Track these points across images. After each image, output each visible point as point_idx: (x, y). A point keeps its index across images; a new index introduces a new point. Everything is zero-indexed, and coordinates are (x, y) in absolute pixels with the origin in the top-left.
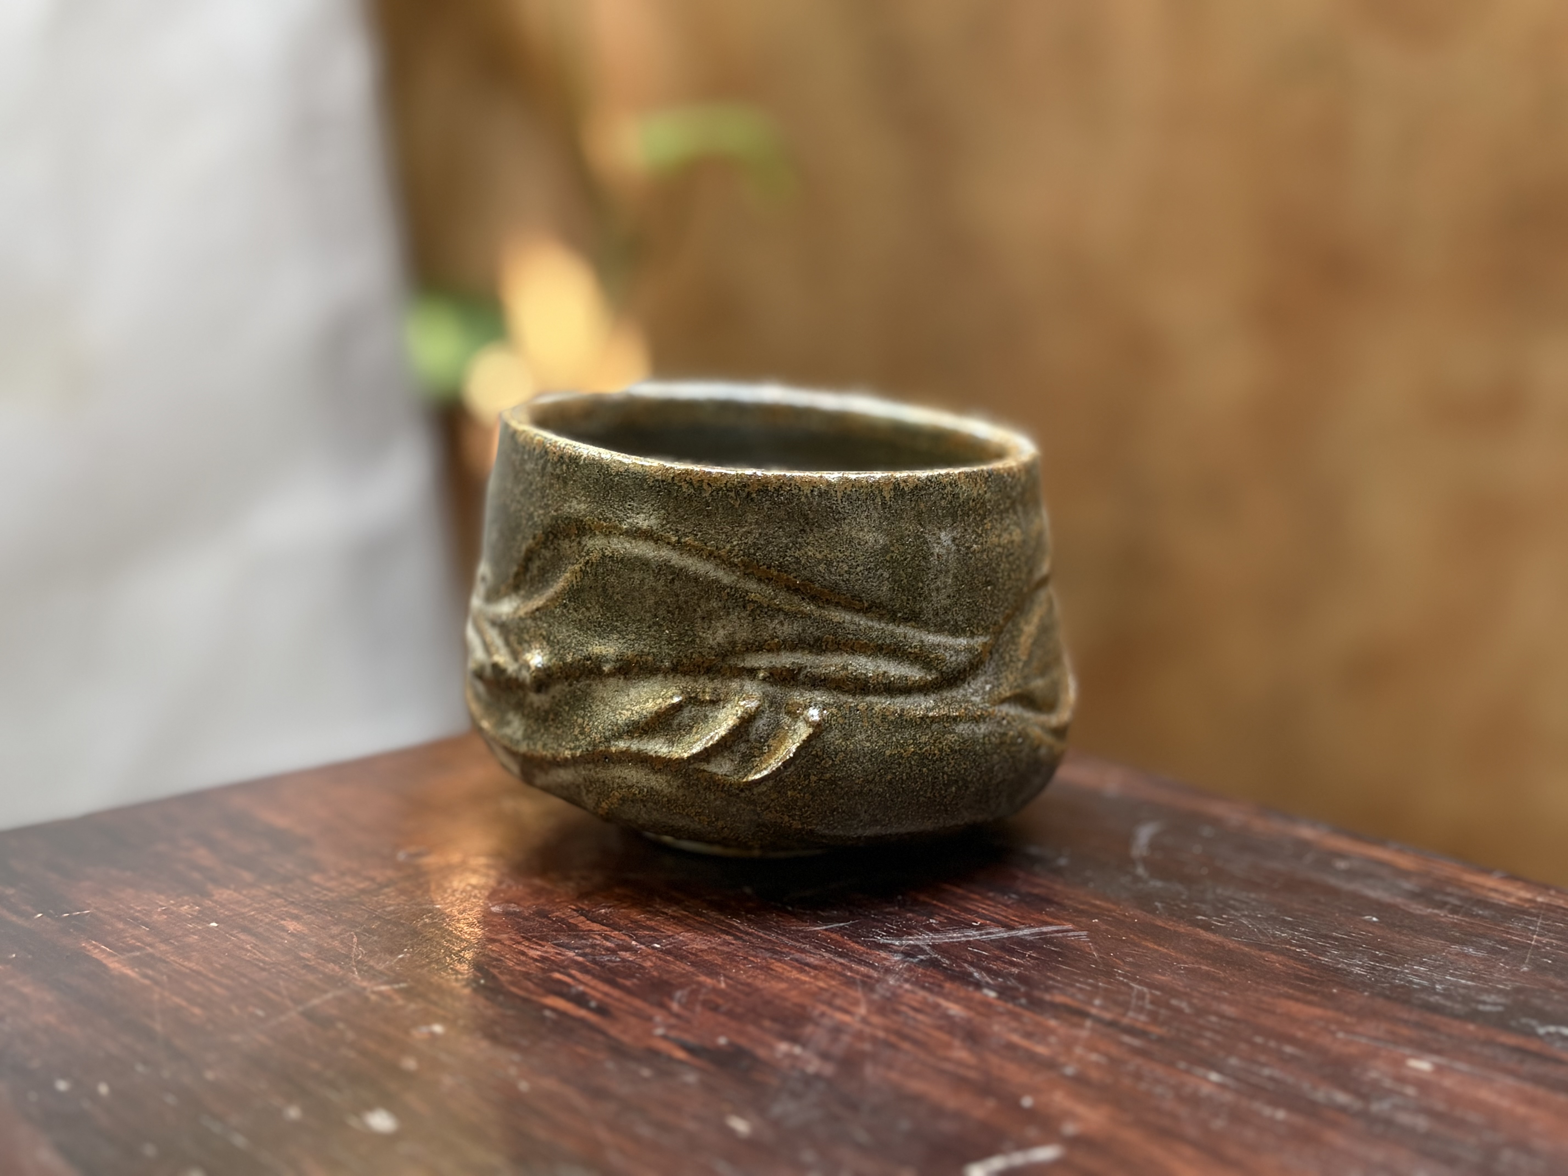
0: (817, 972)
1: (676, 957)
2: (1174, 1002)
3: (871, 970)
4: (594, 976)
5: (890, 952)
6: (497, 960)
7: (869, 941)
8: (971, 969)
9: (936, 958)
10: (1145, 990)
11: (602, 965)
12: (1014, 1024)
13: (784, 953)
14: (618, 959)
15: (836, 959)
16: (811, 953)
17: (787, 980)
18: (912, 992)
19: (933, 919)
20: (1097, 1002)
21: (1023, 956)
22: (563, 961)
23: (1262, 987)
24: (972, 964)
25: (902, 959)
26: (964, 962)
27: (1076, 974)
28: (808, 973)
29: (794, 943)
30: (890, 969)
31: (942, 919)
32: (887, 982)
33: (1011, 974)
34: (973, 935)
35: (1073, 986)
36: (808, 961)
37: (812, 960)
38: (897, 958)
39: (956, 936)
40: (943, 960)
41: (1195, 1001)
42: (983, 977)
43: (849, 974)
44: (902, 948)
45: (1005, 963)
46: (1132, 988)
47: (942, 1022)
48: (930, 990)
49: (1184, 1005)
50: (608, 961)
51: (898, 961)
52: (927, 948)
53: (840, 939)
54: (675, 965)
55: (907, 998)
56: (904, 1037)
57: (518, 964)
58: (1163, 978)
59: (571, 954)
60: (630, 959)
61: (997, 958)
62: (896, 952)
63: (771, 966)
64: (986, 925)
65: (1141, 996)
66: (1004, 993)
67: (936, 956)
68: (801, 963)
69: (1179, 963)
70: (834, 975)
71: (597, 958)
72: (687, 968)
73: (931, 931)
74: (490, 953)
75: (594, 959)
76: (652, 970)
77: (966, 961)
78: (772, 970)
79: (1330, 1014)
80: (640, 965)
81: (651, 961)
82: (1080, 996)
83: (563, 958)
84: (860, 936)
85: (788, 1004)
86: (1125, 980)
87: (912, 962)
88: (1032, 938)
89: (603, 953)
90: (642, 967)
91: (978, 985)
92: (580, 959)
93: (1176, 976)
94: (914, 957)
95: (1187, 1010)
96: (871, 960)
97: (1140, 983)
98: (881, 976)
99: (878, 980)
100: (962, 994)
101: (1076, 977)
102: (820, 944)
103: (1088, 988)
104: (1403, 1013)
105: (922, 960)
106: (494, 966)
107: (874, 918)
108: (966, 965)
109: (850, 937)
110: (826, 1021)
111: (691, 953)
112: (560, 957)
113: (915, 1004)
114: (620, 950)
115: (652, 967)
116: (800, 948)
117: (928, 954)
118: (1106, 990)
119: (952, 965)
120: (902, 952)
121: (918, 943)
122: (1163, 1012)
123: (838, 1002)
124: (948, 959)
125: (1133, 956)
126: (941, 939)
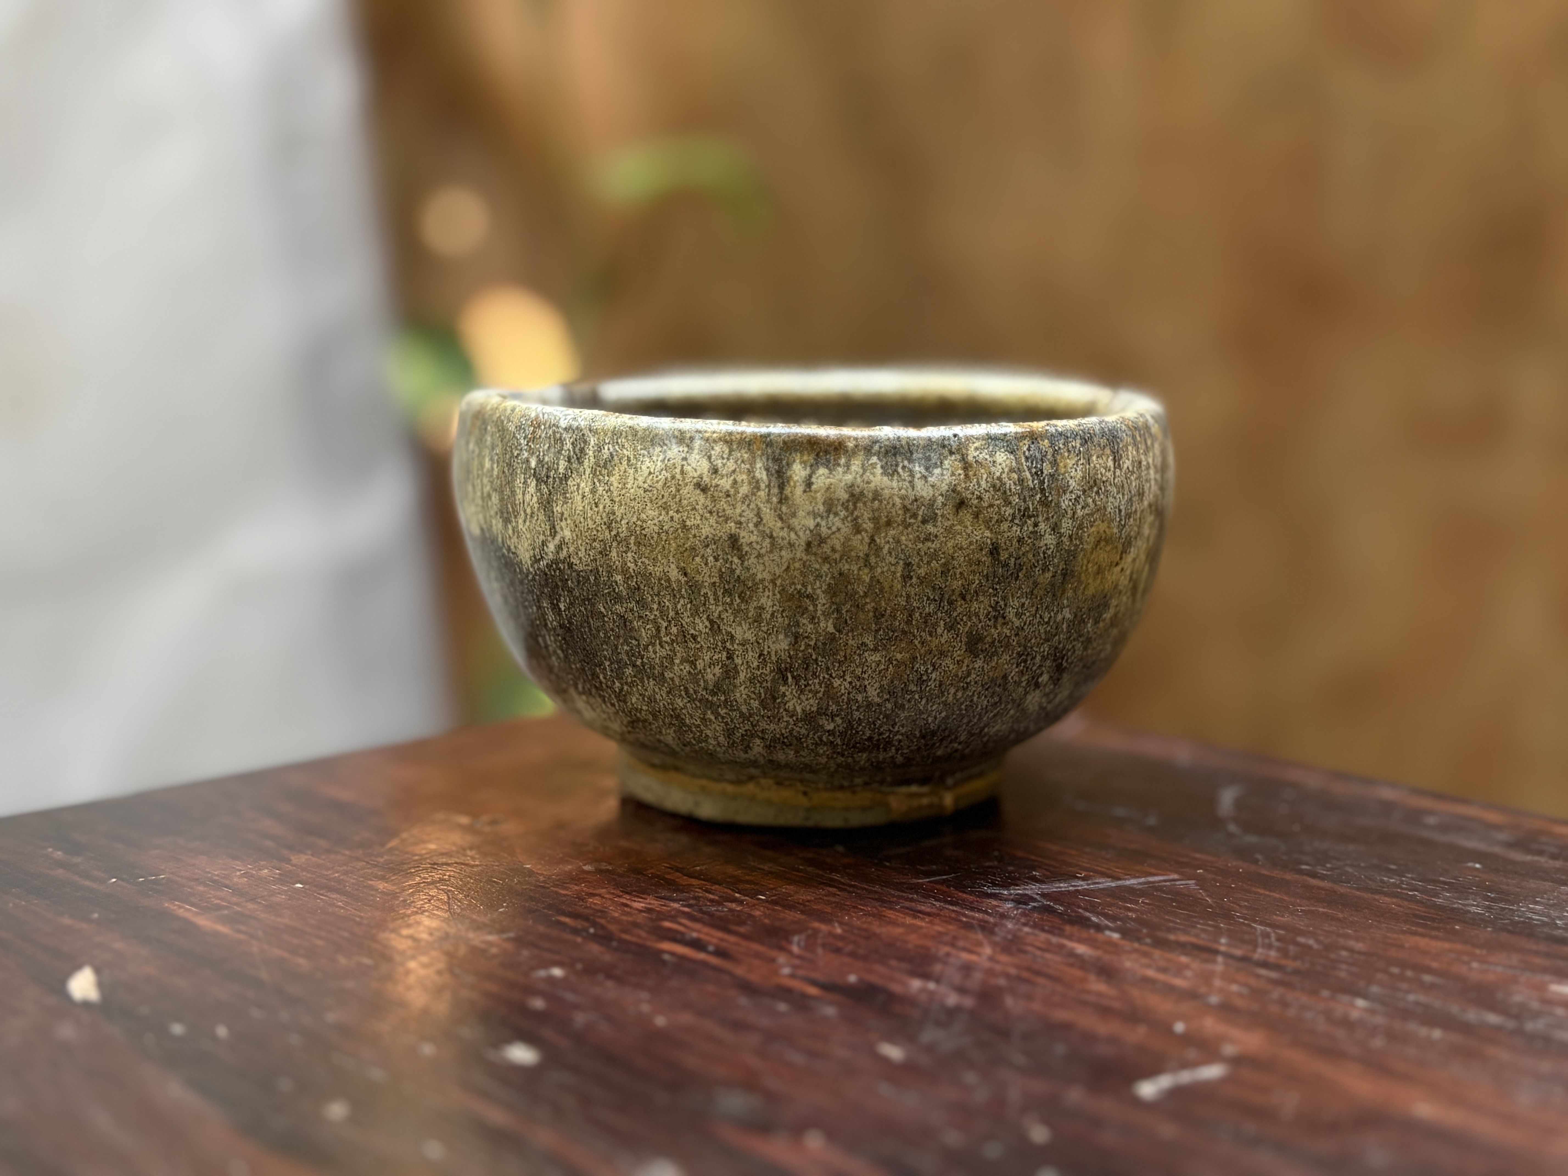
0: (931, 918)
1: (783, 906)
2: (1301, 940)
3: (986, 916)
4: (704, 923)
5: (1001, 900)
6: (601, 911)
7: (977, 891)
8: (1087, 914)
9: (1049, 905)
10: (1268, 929)
11: (711, 915)
12: (1144, 961)
13: (893, 902)
14: (726, 910)
15: (947, 906)
16: (918, 901)
17: (903, 925)
18: (1033, 934)
19: (1035, 871)
20: (1223, 941)
21: (1137, 903)
22: (670, 911)
23: (1384, 925)
24: (1086, 910)
25: (1014, 907)
26: (1078, 908)
27: (1195, 917)
28: (922, 919)
29: (901, 894)
30: (1004, 915)
31: (1044, 871)
32: (1006, 926)
33: (1131, 919)
34: (1082, 885)
35: (1194, 927)
36: (919, 908)
37: (923, 908)
38: (1009, 905)
39: (1063, 886)
40: (1057, 907)
41: (1321, 938)
42: (1101, 921)
43: (964, 919)
44: (1012, 897)
45: (1120, 909)
46: (1255, 928)
47: (1071, 960)
48: (1049, 932)
49: (1311, 942)
50: (715, 910)
51: (1011, 908)
52: (1037, 897)
53: (947, 890)
54: (784, 913)
55: (1029, 939)
56: (1038, 973)
57: (624, 915)
58: (1283, 919)
59: (676, 905)
60: (738, 909)
61: (1110, 905)
62: (1006, 900)
63: (883, 914)
64: (1091, 876)
65: (1266, 935)
66: (1125, 933)
67: (1048, 903)
68: (912, 910)
69: (1295, 906)
70: (949, 920)
71: (704, 908)
72: (798, 916)
73: (1037, 882)
74: (593, 906)
75: (701, 909)
76: (762, 918)
77: (1079, 907)
78: (884, 916)
79: (1459, 947)
80: (748, 914)
81: (760, 911)
82: (1203, 936)
83: (669, 909)
84: (966, 887)
85: (910, 946)
86: (1246, 922)
87: (1026, 909)
88: (1140, 887)
89: (708, 904)
90: (750, 916)
91: (1099, 928)
92: (686, 909)
93: (1294, 917)
94: (1026, 904)
95: (1316, 946)
96: (983, 907)
97: (1261, 924)
98: (998, 921)
99: (995, 925)
100: (1084, 935)
101: (1195, 920)
102: (928, 894)
103: (1210, 929)
104: (1531, 945)
105: (1035, 907)
106: (600, 917)
107: (974, 872)
108: (1080, 910)
109: (956, 889)
110: (952, 960)
111: (798, 903)
112: (665, 908)
113: (1038, 944)
114: (725, 902)
115: (761, 916)
116: (908, 898)
117: (1039, 901)
118: (1228, 930)
119: (1066, 911)
120: (1012, 900)
121: (1027, 892)
122: (1292, 948)
123: (961, 943)
124: (1061, 905)
125: (1247, 901)
126: (1047, 888)
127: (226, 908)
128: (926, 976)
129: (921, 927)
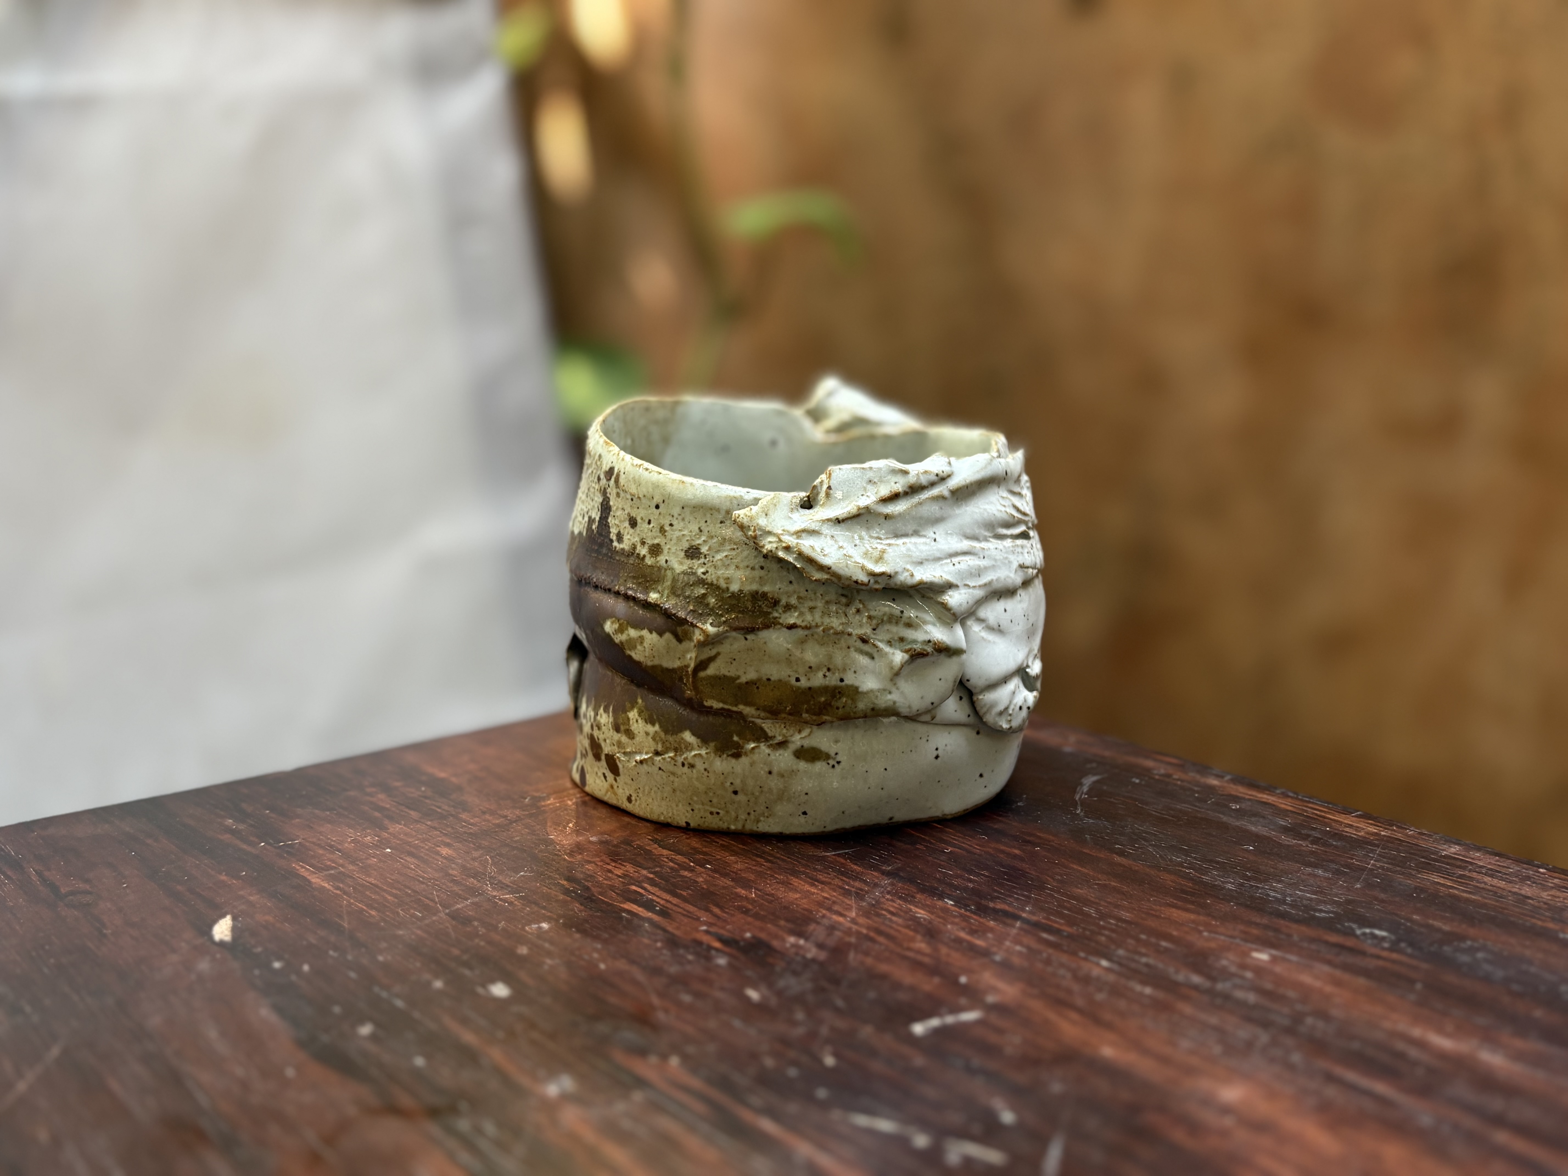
127: (335, 868)
128: (800, 934)
129: (813, 894)
